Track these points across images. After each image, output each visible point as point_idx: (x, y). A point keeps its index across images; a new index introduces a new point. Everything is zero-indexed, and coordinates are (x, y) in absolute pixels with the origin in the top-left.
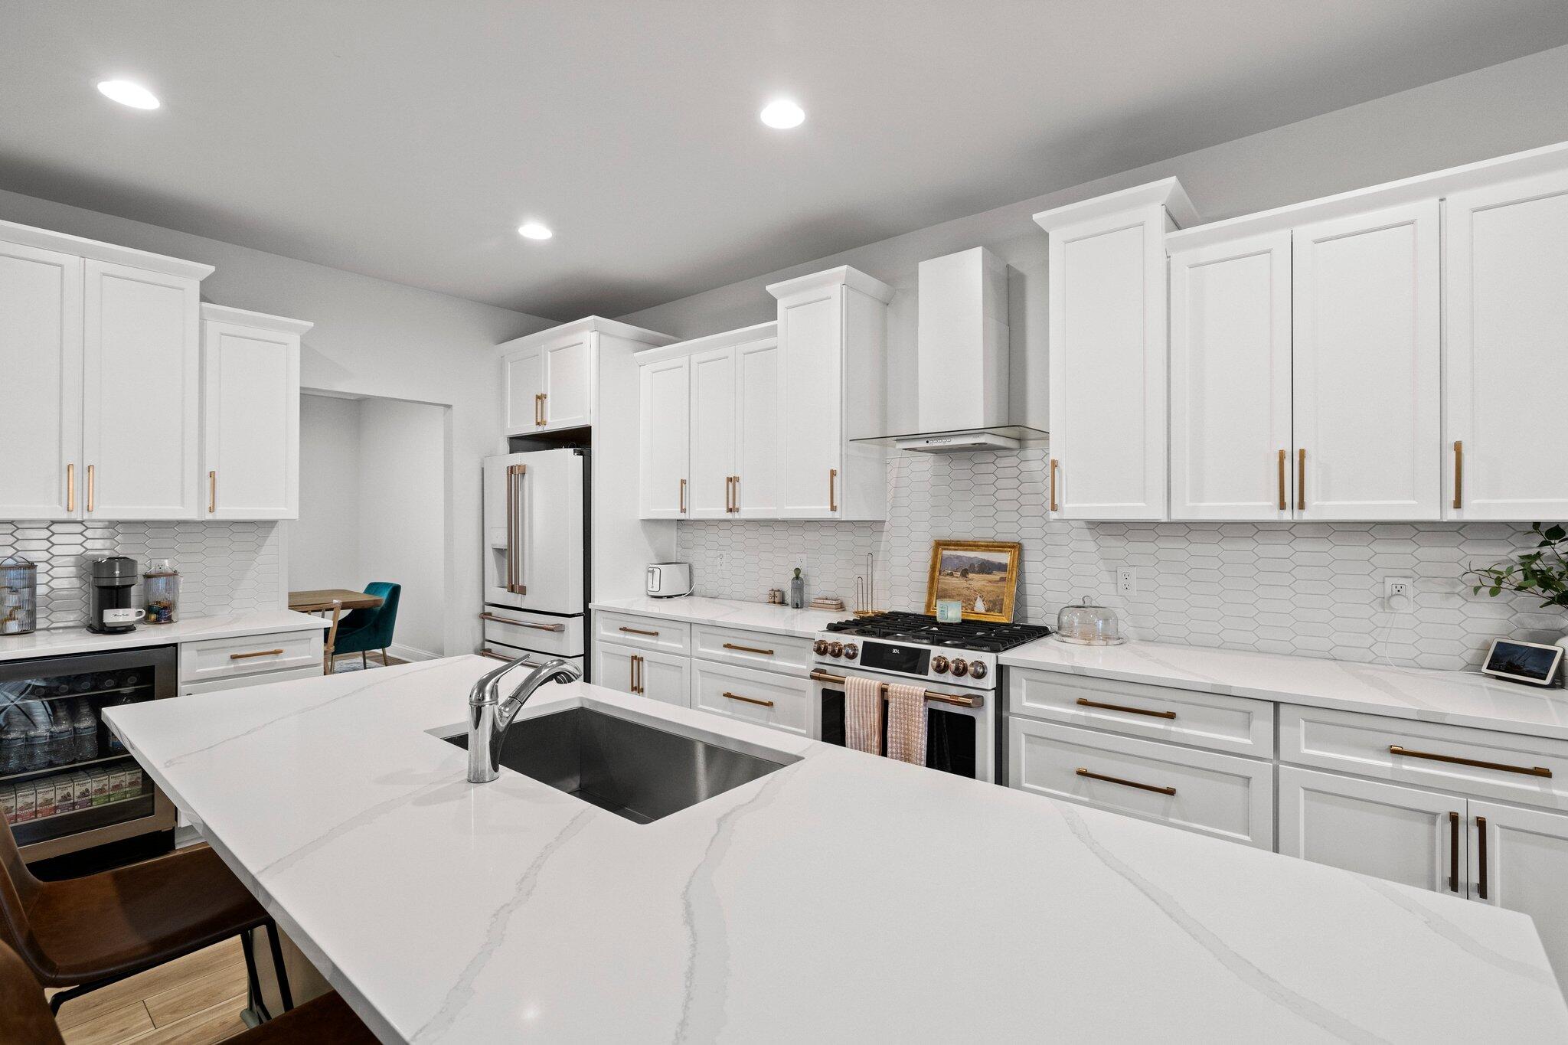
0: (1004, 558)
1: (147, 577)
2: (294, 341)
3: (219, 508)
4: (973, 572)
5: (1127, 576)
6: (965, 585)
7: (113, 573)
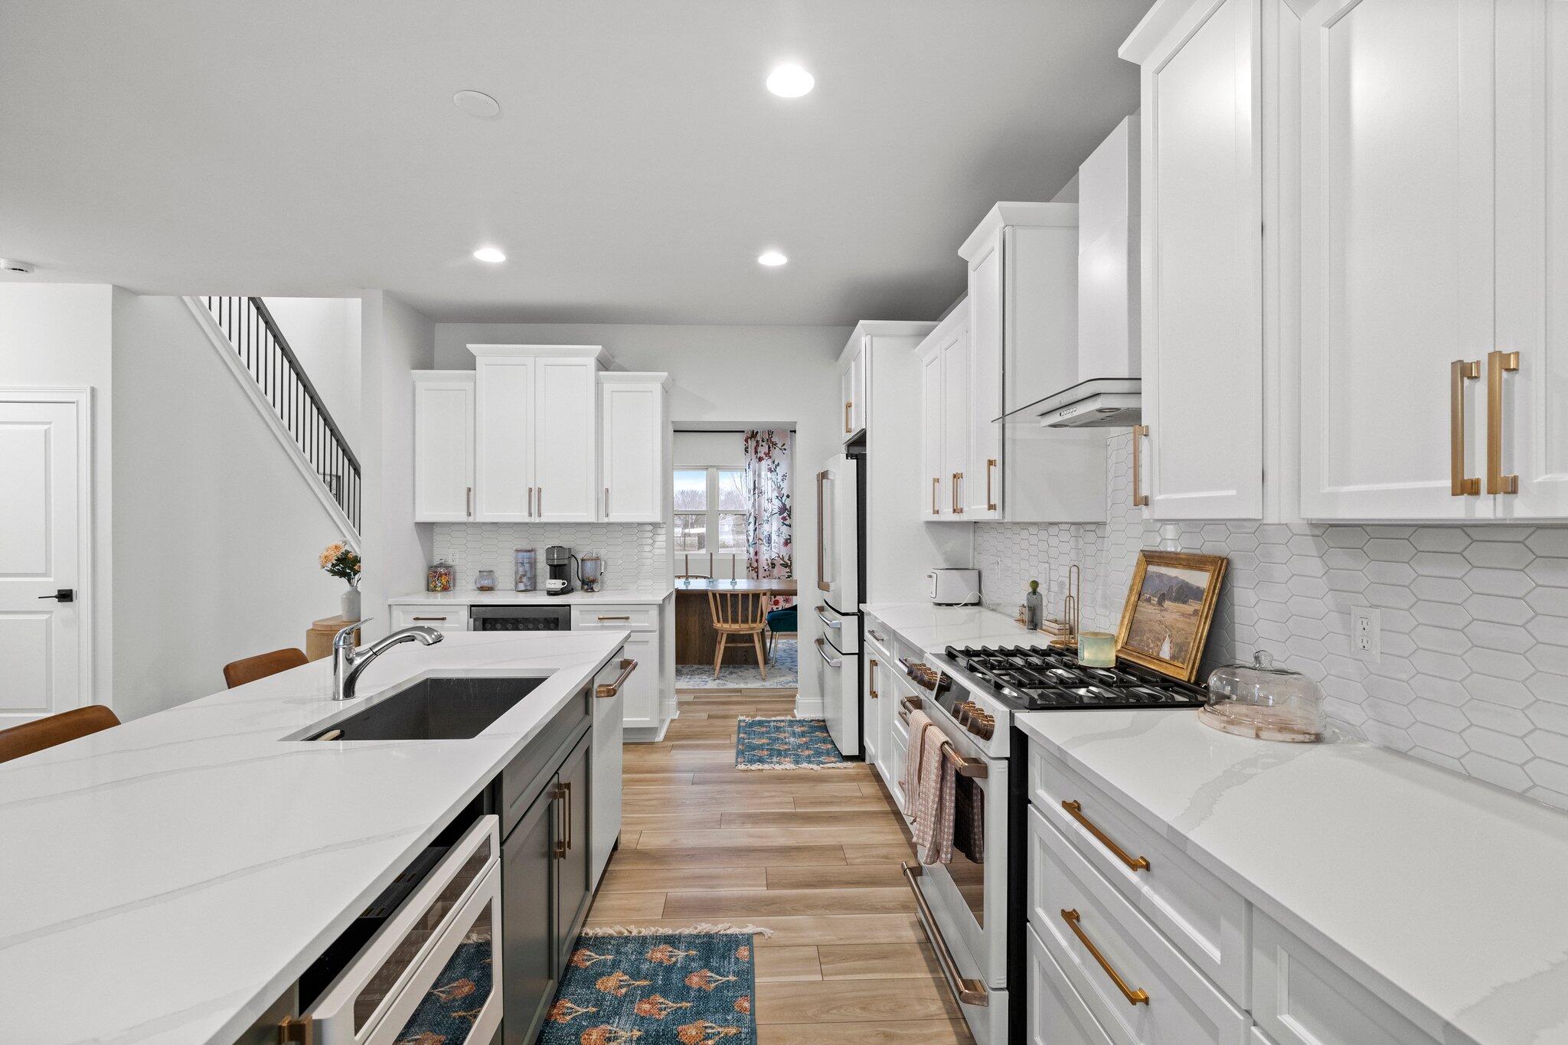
0: (1201, 579)
1: (583, 560)
2: (657, 388)
3: (610, 515)
4: (1170, 599)
5: (1365, 625)
6: (1159, 617)
7: (553, 556)
